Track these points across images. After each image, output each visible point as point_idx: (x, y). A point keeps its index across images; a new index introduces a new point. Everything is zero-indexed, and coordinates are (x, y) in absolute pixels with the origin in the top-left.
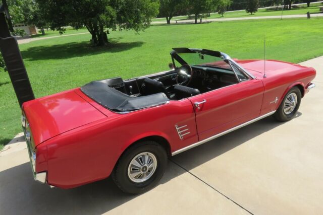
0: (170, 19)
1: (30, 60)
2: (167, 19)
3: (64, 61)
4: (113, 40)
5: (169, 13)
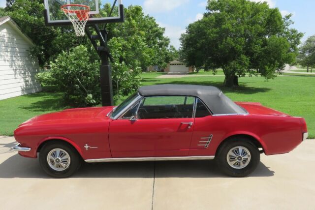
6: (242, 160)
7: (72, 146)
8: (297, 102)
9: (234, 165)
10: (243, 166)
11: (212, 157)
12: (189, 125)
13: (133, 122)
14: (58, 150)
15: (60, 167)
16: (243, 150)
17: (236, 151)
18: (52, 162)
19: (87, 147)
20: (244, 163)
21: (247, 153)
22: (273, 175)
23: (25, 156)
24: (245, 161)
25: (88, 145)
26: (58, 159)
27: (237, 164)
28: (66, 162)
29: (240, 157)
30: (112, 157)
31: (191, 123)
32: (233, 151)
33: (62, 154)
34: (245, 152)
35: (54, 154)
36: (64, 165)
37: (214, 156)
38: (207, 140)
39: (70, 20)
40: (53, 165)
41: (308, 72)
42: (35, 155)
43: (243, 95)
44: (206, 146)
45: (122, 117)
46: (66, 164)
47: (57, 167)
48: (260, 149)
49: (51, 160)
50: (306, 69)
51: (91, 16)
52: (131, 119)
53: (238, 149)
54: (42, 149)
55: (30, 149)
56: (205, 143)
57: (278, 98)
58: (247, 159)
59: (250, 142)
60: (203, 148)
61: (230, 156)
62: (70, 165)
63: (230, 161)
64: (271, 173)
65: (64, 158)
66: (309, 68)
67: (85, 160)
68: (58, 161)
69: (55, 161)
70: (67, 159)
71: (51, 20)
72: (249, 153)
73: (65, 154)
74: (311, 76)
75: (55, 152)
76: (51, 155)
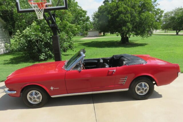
0: (179, 32)
1: (87, 47)
2: (177, 32)
3: (101, 49)
4: (132, 41)
5: (178, 28)
6: (144, 90)
7: (42, 88)
8: (163, 51)
9: (140, 93)
10: (144, 93)
11: (127, 89)
12: (113, 72)
13: (80, 71)
14: (34, 91)
15: (35, 101)
16: (145, 84)
17: (140, 85)
18: (31, 99)
19: (52, 88)
20: (145, 92)
21: (147, 86)
22: (162, 97)
23: (13, 96)
24: (146, 90)
25: (53, 87)
26: (34, 97)
27: (141, 93)
28: (39, 98)
29: (143, 88)
30: (68, 94)
31: (115, 70)
32: (139, 85)
33: (37, 93)
34: (145, 85)
35: (31, 94)
36: (38, 100)
37: (128, 89)
38: (124, 80)
39: (34, 9)
40: (31, 100)
41: (165, 33)
42: (19, 95)
43: (132, 48)
44: (124, 83)
45: (73, 69)
46: (40, 99)
47: (34, 102)
48: (154, 82)
49: (29, 97)
50: (164, 31)
51: (47, 6)
52: (78, 70)
53: (142, 84)
54: (24, 91)
55: (16, 92)
56: (123, 82)
57: (152, 49)
58: (147, 89)
59: (148, 79)
60: (122, 85)
61: (137, 88)
62: (42, 100)
63: (137, 91)
64: (160, 96)
65: (38, 96)
66: (166, 30)
67: (51, 96)
68: (34, 98)
69: (32, 98)
70: (40, 96)
71: (21, 9)
72: (148, 86)
73: (39, 94)
74: (167, 35)
75: (32, 92)
76: (30, 95)
